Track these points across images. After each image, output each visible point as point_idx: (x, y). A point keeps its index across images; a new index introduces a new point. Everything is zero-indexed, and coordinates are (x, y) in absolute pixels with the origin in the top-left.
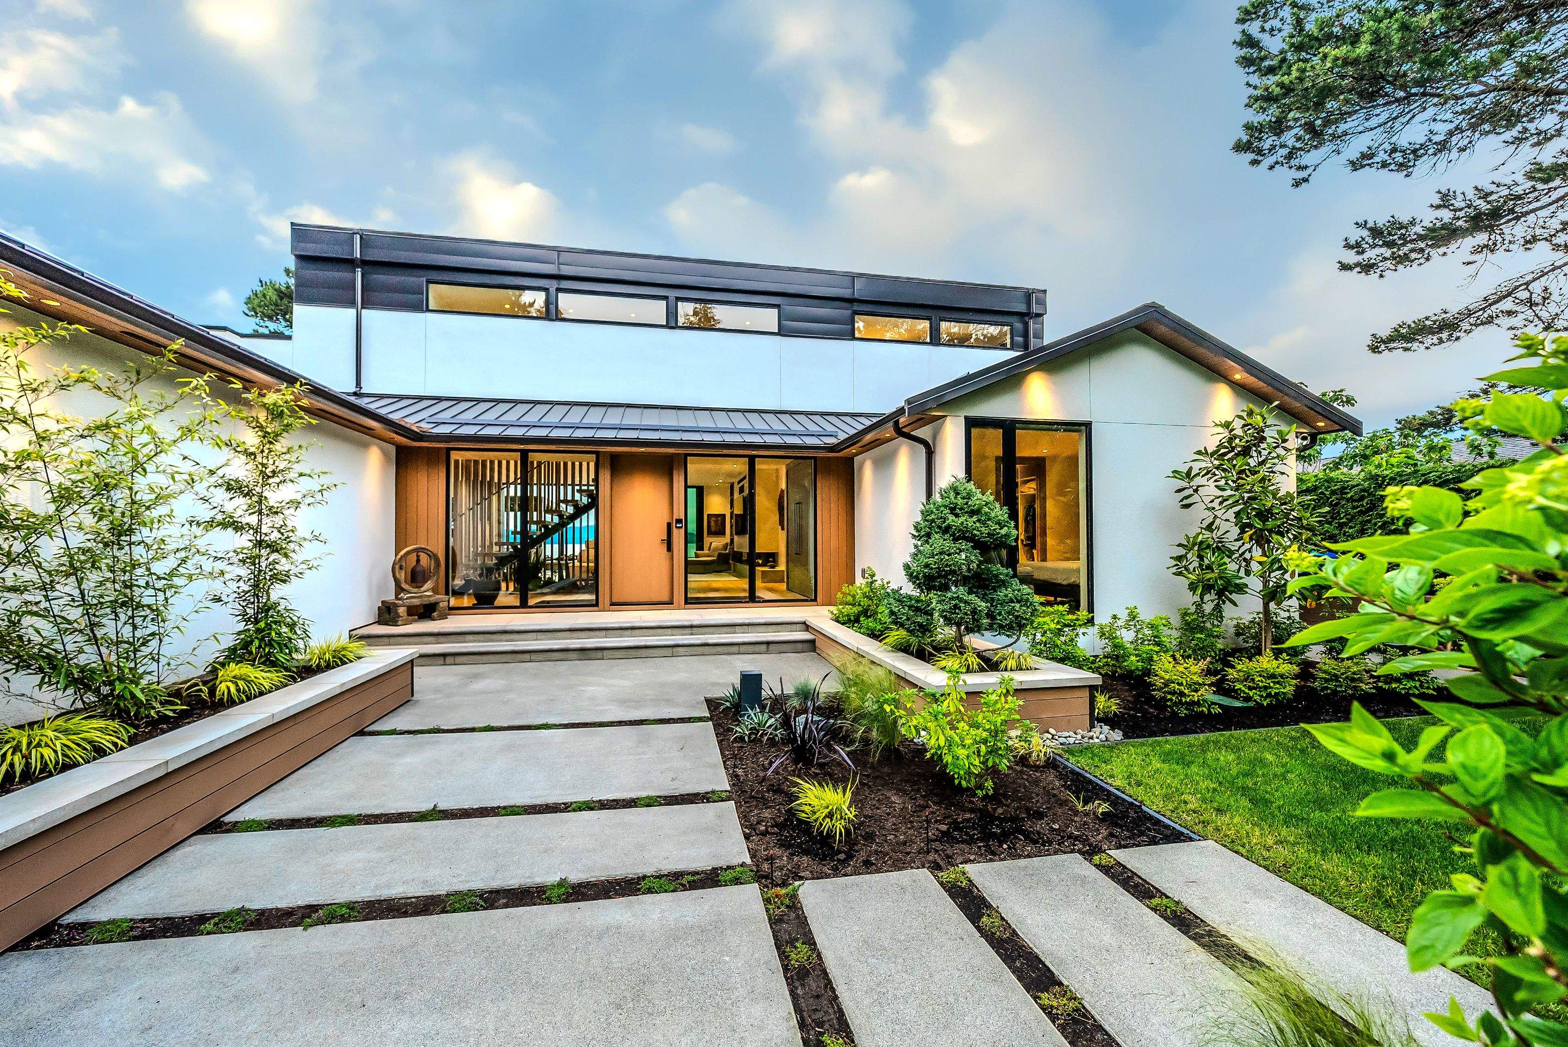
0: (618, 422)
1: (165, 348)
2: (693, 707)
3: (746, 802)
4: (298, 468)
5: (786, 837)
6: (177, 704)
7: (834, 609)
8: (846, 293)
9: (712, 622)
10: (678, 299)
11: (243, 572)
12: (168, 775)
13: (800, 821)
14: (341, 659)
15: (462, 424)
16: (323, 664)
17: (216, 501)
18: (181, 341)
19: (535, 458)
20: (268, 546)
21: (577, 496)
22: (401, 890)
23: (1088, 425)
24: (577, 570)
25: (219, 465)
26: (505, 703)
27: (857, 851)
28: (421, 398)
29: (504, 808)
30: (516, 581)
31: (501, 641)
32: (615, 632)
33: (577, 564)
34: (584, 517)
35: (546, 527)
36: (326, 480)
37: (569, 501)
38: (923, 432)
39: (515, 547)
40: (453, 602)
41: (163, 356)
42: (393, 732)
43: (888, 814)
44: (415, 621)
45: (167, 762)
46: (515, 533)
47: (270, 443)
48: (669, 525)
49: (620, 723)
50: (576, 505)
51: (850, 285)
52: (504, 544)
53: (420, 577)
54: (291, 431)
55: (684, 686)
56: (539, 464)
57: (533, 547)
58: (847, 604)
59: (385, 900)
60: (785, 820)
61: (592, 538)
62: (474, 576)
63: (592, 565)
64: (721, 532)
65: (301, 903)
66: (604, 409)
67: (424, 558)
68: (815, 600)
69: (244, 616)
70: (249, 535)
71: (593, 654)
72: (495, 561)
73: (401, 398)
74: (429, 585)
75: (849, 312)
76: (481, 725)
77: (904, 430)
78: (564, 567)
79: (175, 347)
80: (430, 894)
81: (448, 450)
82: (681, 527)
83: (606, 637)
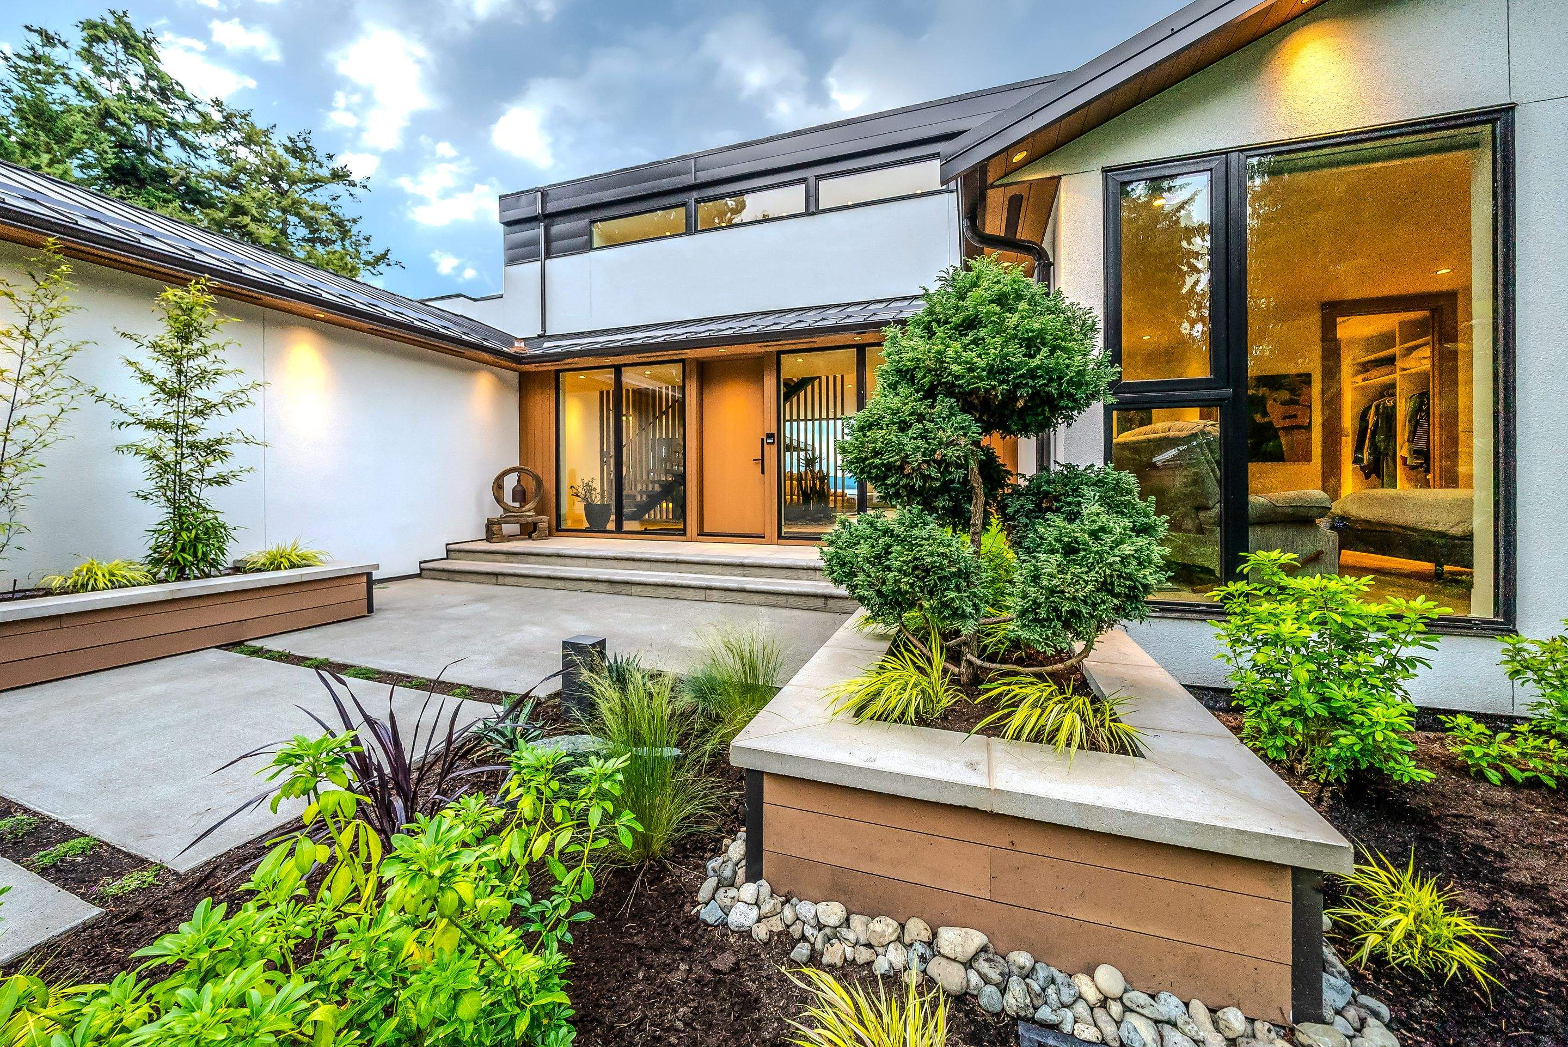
10: (819, 178)
19: (628, 373)
28: (585, 334)
48: (762, 441)
53: (519, 497)
71: (620, 588)
73: (572, 335)
74: (532, 505)
81: (557, 373)
82: (773, 443)
83: (650, 570)
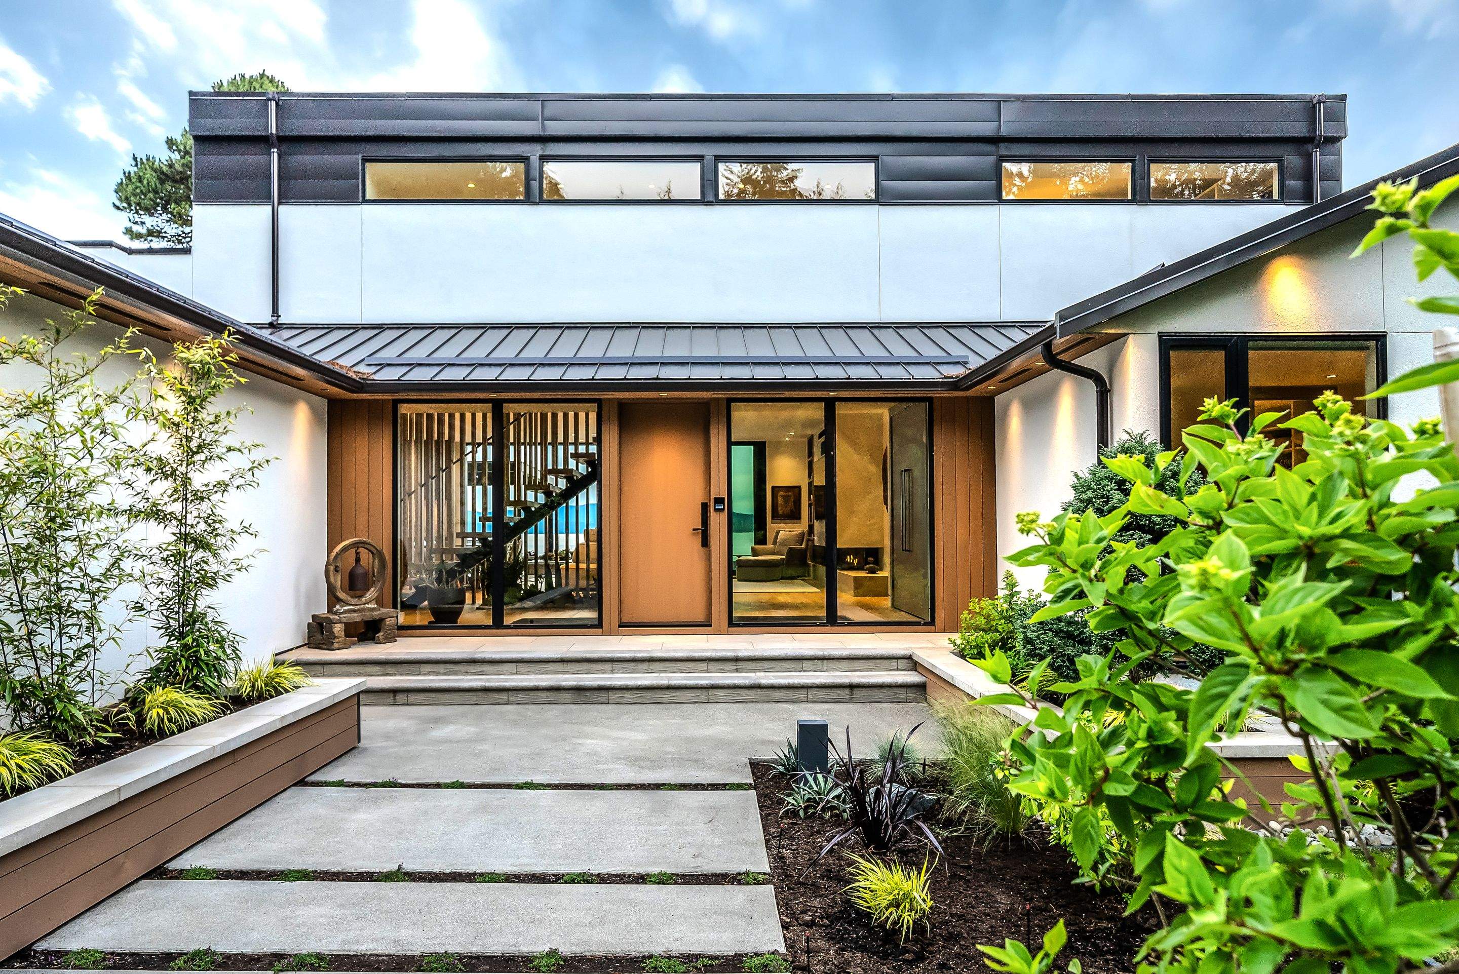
0: (629, 354)
1: (85, 298)
2: (731, 770)
3: (789, 889)
4: (226, 440)
5: (839, 930)
6: (108, 732)
7: (957, 637)
8: (986, 129)
9: (767, 654)
10: (719, 158)
11: (167, 574)
12: (121, 803)
13: (859, 913)
14: (275, 688)
15: (413, 366)
16: (256, 694)
17: (140, 485)
18: (100, 290)
19: (511, 410)
20: (194, 540)
21: (572, 464)
22: (371, 947)
23: (1380, 339)
24: (572, 574)
25: (145, 441)
26: (478, 755)
27: (931, 953)
28: (356, 328)
29: (482, 875)
30: (487, 589)
31: (468, 673)
32: (626, 665)
33: (572, 565)
34: (582, 495)
35: (527, 509)
36: (258, 455)
37: (560, 471)
38: (1092, 360)
39: (483, 540)
40: (402, 618)
41: (83, 309)
42: (340, 784)
43: (986, 915)
44: (354, 644)
45: (119, 789)
46: (484, 519)
47: (196, 410)
48: (705, 507)
49: (629, 787)
50: (569, 478)
51: (995, 117)
52: (468, 535)
53: (359, 584)
54: (217, 394)
55: (719, 744)
56: (518, 417)
57: (509, 540)
58: (977, 629)
59: (354, 956)
60: (840, 912)
61: (593, 526)
62: (428, 580)
63: (593, 566)
64: (794, 515)
65: (266, 950)
66: (611, 332)
67: (365, 555)
68: (932, 622)
69: (167, 629)
70: (173, 527)
71: (594, 696)
72: (456, 561)
73: (331, 328)
74: (372, 593)
75: (992, 159)
76: (448, 781)
77: (1063, 357)
78: (553, 571)
79: (94, 297)
80: (403, 953)
81: (396, 403)
82: (723, 510)
83: (612, 672)
